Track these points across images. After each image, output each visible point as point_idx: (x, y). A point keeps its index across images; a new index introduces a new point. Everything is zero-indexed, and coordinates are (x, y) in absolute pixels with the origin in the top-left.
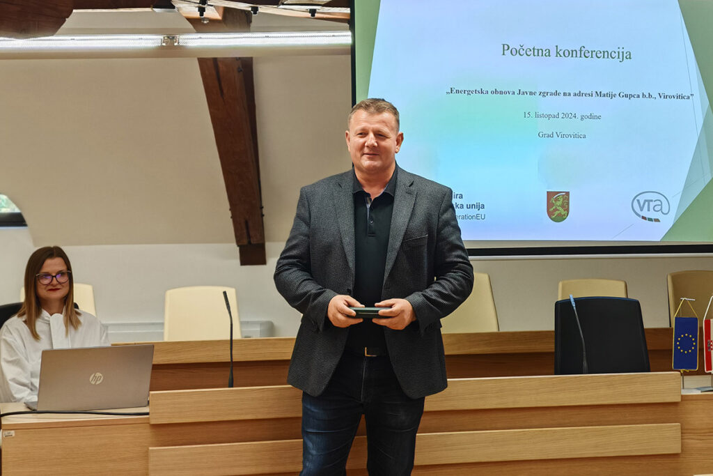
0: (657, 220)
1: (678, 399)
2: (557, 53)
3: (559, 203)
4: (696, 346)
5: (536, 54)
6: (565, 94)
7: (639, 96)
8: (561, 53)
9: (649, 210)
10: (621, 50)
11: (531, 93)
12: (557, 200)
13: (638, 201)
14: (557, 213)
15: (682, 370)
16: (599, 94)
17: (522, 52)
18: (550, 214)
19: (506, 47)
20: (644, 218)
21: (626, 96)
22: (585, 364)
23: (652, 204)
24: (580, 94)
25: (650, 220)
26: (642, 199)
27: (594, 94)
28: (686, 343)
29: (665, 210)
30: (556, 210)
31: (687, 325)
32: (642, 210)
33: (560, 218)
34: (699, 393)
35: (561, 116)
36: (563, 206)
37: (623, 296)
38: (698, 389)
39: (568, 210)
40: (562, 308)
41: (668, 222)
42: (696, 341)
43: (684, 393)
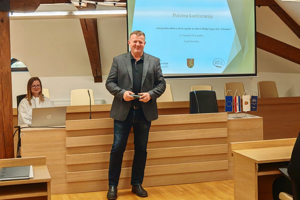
0: (221, 67)
1: (227, 121)
2: (190, 16)
3: (191, 62)
4: (232, 105)
5: (183, 16)
6: (192, 29)
7: (215, 29)
8: (191, 16)
9: (218, 64)
10: (209, 15)
11: (182, 29)
12: (190, 61)
13: (215, 61)
14: (190, 65)
15: (228, 112)
16: (203, 29)
17: (179, 16)
18: (188, 66)
19: (174, 15)
20: (217, 66)
21: (211, 29)
22: (198, 110)
23: (219, 62)
24: (197, 29)
25: (219, 67)
26: (216, 61)
27: (201, 28)
28: (229, 104)
29: (223, 64)
30: (190, 64)
31: (229, 99)
32: (216, 63)
33: (191, 67)
34: (233, 119)
35: (191, 35)
36: (192, 63)
37: (211, 90)
38: (233, 117)
39: (193, 64)
40: (192, 94)
41: (224, 67)
42: (232, 103)
43: (229, 119)
